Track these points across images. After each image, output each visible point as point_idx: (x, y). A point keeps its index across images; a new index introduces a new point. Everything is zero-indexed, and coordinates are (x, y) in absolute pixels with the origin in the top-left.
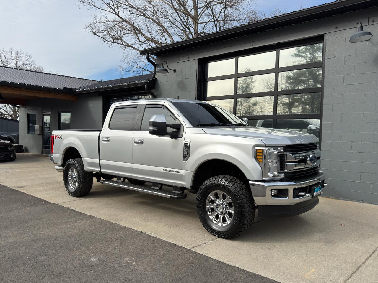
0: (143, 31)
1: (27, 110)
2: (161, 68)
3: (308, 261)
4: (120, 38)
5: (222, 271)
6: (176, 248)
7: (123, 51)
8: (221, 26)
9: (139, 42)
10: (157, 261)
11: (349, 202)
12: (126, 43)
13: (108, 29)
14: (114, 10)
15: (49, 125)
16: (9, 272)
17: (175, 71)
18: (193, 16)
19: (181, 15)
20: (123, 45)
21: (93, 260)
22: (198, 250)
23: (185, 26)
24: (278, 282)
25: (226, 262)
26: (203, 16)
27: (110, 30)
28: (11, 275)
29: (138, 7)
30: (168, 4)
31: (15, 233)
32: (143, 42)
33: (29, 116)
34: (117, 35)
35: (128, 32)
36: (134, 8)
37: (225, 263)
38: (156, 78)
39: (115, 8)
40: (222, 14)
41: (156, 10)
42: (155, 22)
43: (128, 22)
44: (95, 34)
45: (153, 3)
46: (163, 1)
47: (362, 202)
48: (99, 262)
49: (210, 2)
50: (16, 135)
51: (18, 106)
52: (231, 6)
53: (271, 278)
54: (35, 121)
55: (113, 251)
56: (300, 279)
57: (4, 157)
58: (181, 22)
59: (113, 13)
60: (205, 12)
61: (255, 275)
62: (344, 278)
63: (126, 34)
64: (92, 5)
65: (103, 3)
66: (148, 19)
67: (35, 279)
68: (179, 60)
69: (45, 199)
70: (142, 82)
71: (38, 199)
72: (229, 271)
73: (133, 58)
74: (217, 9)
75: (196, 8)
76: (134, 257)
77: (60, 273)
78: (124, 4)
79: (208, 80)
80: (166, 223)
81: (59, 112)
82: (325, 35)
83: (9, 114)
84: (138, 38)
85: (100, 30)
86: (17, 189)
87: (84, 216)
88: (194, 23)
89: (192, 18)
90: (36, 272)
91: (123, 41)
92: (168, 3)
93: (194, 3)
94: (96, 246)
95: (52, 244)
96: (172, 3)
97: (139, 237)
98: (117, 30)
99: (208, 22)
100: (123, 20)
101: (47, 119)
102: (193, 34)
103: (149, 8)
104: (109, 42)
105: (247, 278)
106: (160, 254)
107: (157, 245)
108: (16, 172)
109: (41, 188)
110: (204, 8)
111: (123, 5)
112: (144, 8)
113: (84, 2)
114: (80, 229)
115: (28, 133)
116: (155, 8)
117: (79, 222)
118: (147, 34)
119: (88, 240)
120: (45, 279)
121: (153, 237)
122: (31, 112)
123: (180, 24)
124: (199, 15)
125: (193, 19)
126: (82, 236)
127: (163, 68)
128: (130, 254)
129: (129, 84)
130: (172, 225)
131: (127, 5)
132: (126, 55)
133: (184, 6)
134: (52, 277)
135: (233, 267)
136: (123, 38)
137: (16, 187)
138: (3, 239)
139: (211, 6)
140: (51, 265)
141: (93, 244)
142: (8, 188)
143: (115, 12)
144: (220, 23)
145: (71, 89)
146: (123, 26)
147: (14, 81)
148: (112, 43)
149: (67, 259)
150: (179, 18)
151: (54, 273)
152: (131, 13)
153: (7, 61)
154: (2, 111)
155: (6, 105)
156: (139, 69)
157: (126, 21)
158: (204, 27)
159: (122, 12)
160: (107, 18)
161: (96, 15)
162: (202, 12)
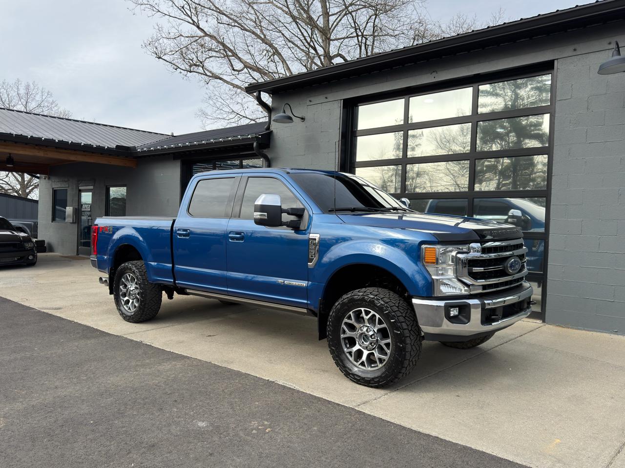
0: (241, 52)
1: (52, 181)
2: (282, 114)
3: (547, 426)
4: (201, 64)
5: (411, 442)
6: (330, 406)
7: (207, 86)
8: (368, 45)
9: (233, 71)
10: (305, 427)
11: (595, 333)
12: (210, 72)
13: (181, 49)
14: (191, 18)
15: (90, 207)
16: (70, 444)
17: (303, 119)
18: (321, 27)
19: (302, 27)
20: (206, 75)
21: (201, 424)
22: (367, 410)
23: (309, 44)
24: (505, 459)
25: (414, 427)
26: (339, 28)
27: (184, 50)
28: (76, 449)
29: (231, 12)
30: (281, 9)
31: (64, 382)
32: (239, 71)
33: (55, 192)
34: (195, 59)
35: (214, 54)
36: (225, 14)
37: (414, 429)
38: (272, 131)
39: (192, 14)
40: (370, 24)
41: (260, 18)
42: (259, 37)
43: (215, 37)
44: (160, 58)
45: (255, 7)
46: (272, 3)
47: (617, 334)
48: (211, 428)
49: (351, 5)
50: (30, 224)
51: (38, 175)
52: (386, 12)
53: (492, 454)
54: (66, 201)
55: (231, 411)
56: (539, 454)
57: (18, 259)
58: (302, 38)
59: (189, 22)
60: (342, 21)
61: (465, 448)
62: (610, 453)
63: (211, 57)
64: (155, 9)
65: (173, 6)
66: (248, 33)
67: (115, 454)
68: (310, 101)
69: (99, 329)
70: (249, 136)
71: (88, 327)
72: (424, 443)
73: (222, 97)
74: (362, 16)
75: (326, 14)
76: (267, 421)
77: (153, 446)
78: (207, 8)
79: (357, 135)
80: (305, 366)
81: (106, 186)
82: (556, 62)
83: (13, 189)
84: (231, 63)
85: (168, 50)
86: (50, 312)
87: (171, 356)
88: (324, 39)
89: (320, 31)
90: (114, 444)
91: (206, 69)
92: (281, 6)
93: (324, 7)
94: (201, 403)
95: (129, 400)
96: (288, 7)
97: (266, 388)
98: (196, 50)
99: (347, 37)
100: (206, 35)
101: (87, 198)
102: (322, 58)
103: (249, 15)
104: (183, 70)
105: (455, 454)
106: (307, 416)
107: (298, 401)
108: (40, 283)
109: (88, 310)
110: (340, 15)
111: (206, 10)
112: (239, 15)
113: (142, 4)
114: (168, 377)
115: (53, 219)
116: (258, 14)
117: (164, 365)
118: (247, 58)
119: (186, 393)
120: (131, 455)
121: (290, 388)
122: (58, 185)
123: (301, 41)
124: (332, 27)
125: (322, 32)
126: (175, 386)
127: (284, 114)
128: (258, 415)
129: (226, 139)
130: (315, 369)
131: (213, 10)
132: (211, 92)
133: (307, 12)
134: (141, 451)
135: (429, 436)
136: (206, 64)
137: (47, 309)
138: (48, 392)
139: (352, 12)
140: (136, 432)
141: (195, 399)
142: (35, 310)
143: (193, 20)
144: (366, 39)
145: (128, 148)
146: (206, 45)
147: (37, 134)
148: (188, 72)
149: (158, 423)
150: (298, 30)
151: (143, 445)
152: (220, 23)
153: (10, 101)
154: (3, 184)
155: (8, 174)
156: (233, 116)
157: (211, 36)
158: (340, 47)
159: (205, 20)
160: (180, 30)
161: (160, 26)
162: (337, 21)
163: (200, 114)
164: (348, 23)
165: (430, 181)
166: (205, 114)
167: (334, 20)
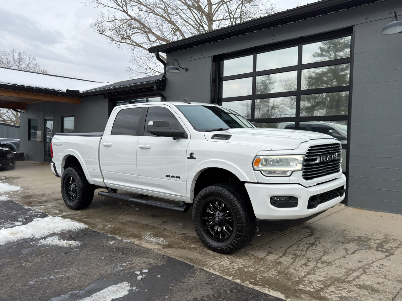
0: (154, 29)
1: (28, 114)
2: (172, 66)
4: (129, 37)
7: (133, 51)
9: (149, 42)
12: (135, 42)
13: (116, 28)
14: (122, 8)
15: (52, 130)
17: (186, 70)
18: (207, 13)
19: (194, 12)
20: (132, 45)
23: (199, 24)
27: (118, 29)
29: (149, 3)
30: (180, 1)
32: (153, 42)
33: (30, 121)
34: (125, 34)
35: (137, 31)
36: (144, 5)
38: (167, 78)
39: (123, 5)
41: (167, 7)
42: (166, 19)
43: (138, 20)
44: (102, 34)
50: (16, 143)
51: (19, 110)
52: (249, 2)
54: (37, 127)
57: (2, 165)
58: (194, 20)
59: (121, 11)
60: (220, 8)
63: (135, 33)
64: (99, 2)
66: (159, 17)
68: (191, 58)
70: (151, 82)
73: (142, 59)
74: (234, 5)
75: (210, 4)
79: (223, 80)
81: (62, 117)
82: (354, 27)
84: (149, 37)
85: (108, 29)
88: (208, 20)
89: (206, 15)
91: (132, 41)
98: (125, 28)
99: (224, 19)
100: (132, 19)
104: (117, 41)
110: (219, 5)
111: (132, 2)
112: (154, 6)
115: (29, 139)
116: (166, 5)
118: (158, 33)
122: (32, 116)
124: (213, 12)
129: (136, 84)
131: (136, 2)
133: (197, 3)
136: (132, 38)
139: (227, 2)
144: (236, 20)
145: (74, 91)
146: (132, 25)
148: (121, 43)
150: (192, 14)
152: (141, 11)
153: (8, 64)
154: (4, 117)
155: (8, 110)
156: (150, 71)
157: (135, 20)
158: (219, 25)
159: (131, 9)
160: (115, 16)
161: (103, 14)
162: (217, 8)
163: (128, 70)
164: (224, 9)
165: (280, 112)
166: (131, 70)
167: (215, 8)
